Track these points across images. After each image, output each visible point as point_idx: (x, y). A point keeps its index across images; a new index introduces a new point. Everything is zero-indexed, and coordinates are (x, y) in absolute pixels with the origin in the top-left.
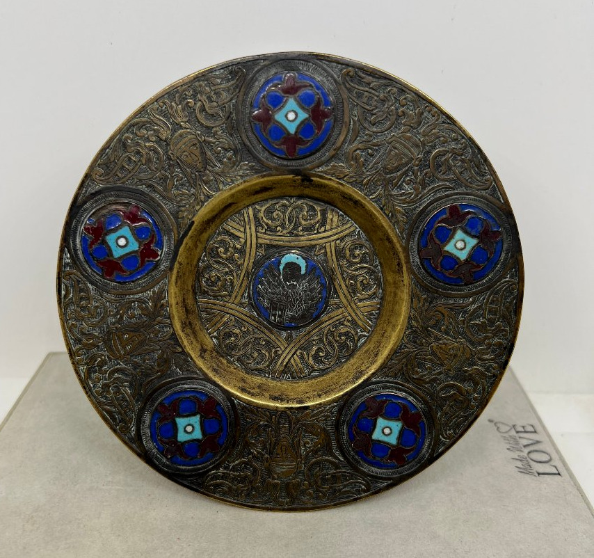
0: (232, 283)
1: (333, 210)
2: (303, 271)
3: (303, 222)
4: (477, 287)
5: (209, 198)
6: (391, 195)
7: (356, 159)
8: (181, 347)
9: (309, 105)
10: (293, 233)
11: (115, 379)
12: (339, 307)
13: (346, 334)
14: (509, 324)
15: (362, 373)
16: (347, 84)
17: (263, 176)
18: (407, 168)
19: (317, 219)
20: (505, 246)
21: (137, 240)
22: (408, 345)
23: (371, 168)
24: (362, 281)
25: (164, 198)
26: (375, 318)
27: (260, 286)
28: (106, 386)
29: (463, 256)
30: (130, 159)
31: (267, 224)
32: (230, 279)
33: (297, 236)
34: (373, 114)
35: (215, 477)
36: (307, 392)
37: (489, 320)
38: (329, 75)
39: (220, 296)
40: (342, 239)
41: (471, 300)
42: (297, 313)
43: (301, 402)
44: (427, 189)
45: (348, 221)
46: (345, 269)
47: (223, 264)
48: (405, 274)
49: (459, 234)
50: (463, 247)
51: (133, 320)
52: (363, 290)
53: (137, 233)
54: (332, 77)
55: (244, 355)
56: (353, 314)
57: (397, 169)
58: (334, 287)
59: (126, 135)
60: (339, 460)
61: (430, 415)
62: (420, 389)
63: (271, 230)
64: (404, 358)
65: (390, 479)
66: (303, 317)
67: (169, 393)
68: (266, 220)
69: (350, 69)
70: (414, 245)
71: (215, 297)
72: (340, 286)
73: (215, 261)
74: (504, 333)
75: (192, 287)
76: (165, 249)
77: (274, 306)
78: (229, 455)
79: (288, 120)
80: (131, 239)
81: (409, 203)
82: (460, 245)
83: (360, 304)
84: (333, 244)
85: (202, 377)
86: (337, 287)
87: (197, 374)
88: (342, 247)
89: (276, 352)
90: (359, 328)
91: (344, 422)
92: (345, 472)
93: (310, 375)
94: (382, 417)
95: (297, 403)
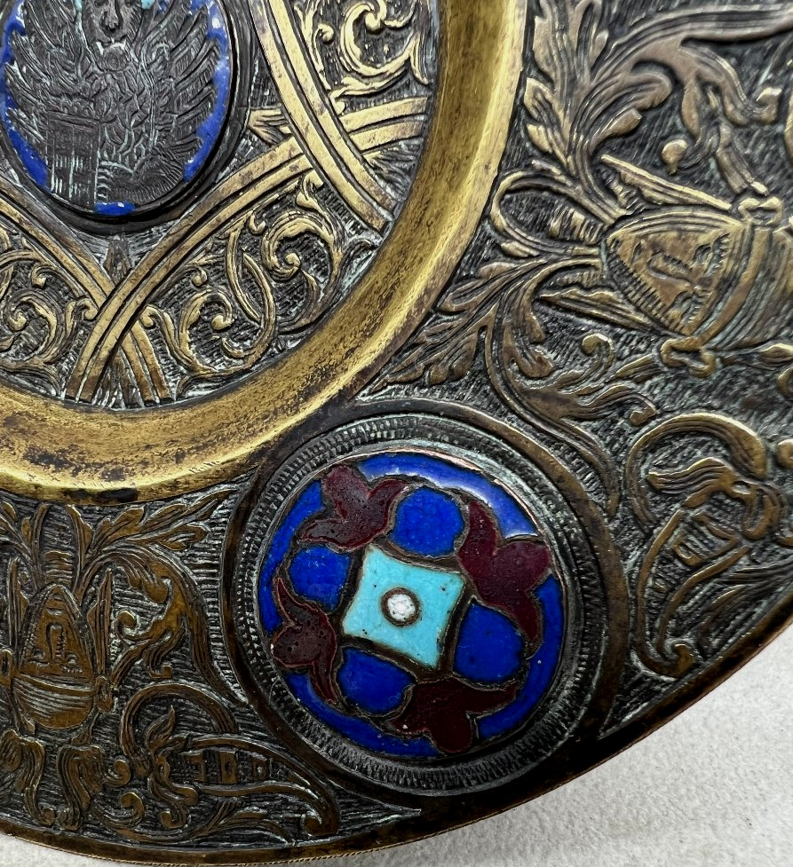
12: (277, 138)
13: (303, 241)
15: (327, 374)
26: (407, 171)
27: (15, 67)
36: (148, 447)
42: (132, 163)
43: (115, 474)
56: (328, 162)
58: (263, 58)
60: (232, 697)
62: (553, 441)
64: (489, 300)
65: (412, 801)
66: (152, 174)
77: (59, 138)
83: (353, 118)
86: (272, 55)
89: (77, 312)
90: (351, 218)
91: (250, 558)
92: (252, 748)
93: (180, 396)
94: (386, 547)
95: (103, 476)
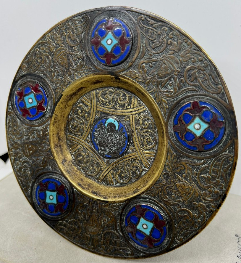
0: (83, 129)
1: (135, 97)
2: (117, 129)
3: (120, 102)
4: (206, 154)
5: (70, 83)
6: (160, 92)
7: (143, 68)
8: (53, 156)
9: (118, 36)
10: (114, 107)
11: (25, 166)
12: (134, 152)
13: (136, 167)
14: (225, 181)
15: (138, 190)
16: (140, 25)
17: (96, 75)
18: (170, 76)
19: (126, 101)
20: (227, 132)
21: (37, 101)
22: (163, 181)
23: (150, 75)
24: (147, 139)
25: (50, 81)
26: (152, 161)
27: (95, 133)
28: (21, 168)
29: (198, 133)
30: (37, 61)
31: (102, 101)
32: (82, 127)
33: (116, 109)
34: (153, 43)
35: (61, 224)
36: (110, 194)
37: (212, 176)
38: (131, 19)
39: (77, 135)
40: (139, 114)
41: (202, 161)
42: (112, 150)
43: (105, 198)
44: (182, 90)
45: (142, 104)
46: (139, 131)
47: (80, 118)
48: (165, 139)
49: (197, 120)
50: (199, 128)
51: (34, 139)
52: (147, 144)
53: (37, 97)
54: (132, 20)
55: (86, 167)
56: (141, 157)
57: (165, 76)
58: (133, 140)
59: (37, 49)
60: (120, 234)
61: (171, 224)
62: (167, 207)
63: (104, 104)
64: (160, 187)
65: (145, 253)
66: (115, 153)
67: (45, 178)
68: (101, 99)
69: (142, 16)
70: (171, 122)
71: (75, 135)
72: (136, 140)
73: (76, 117)
74: (221, 186)
75: (64, 128)
76: (49, 107)
77: (101, 144)
78: (68, 215)
79: (107, 44)
80: (34, 100)
81: (170, 97)
82: (197, 126)
83: (145, 152)
84: (134, 116)
85: (60, 173)
86: (134, 140)
87: (59, 172)
88: (138, 119)
89: (101, 169)
90: (143, 165)
91: (124, 215)
92: (122, 242)
93: (115, 185)
94: (144, 218)
95: (103, 198)
